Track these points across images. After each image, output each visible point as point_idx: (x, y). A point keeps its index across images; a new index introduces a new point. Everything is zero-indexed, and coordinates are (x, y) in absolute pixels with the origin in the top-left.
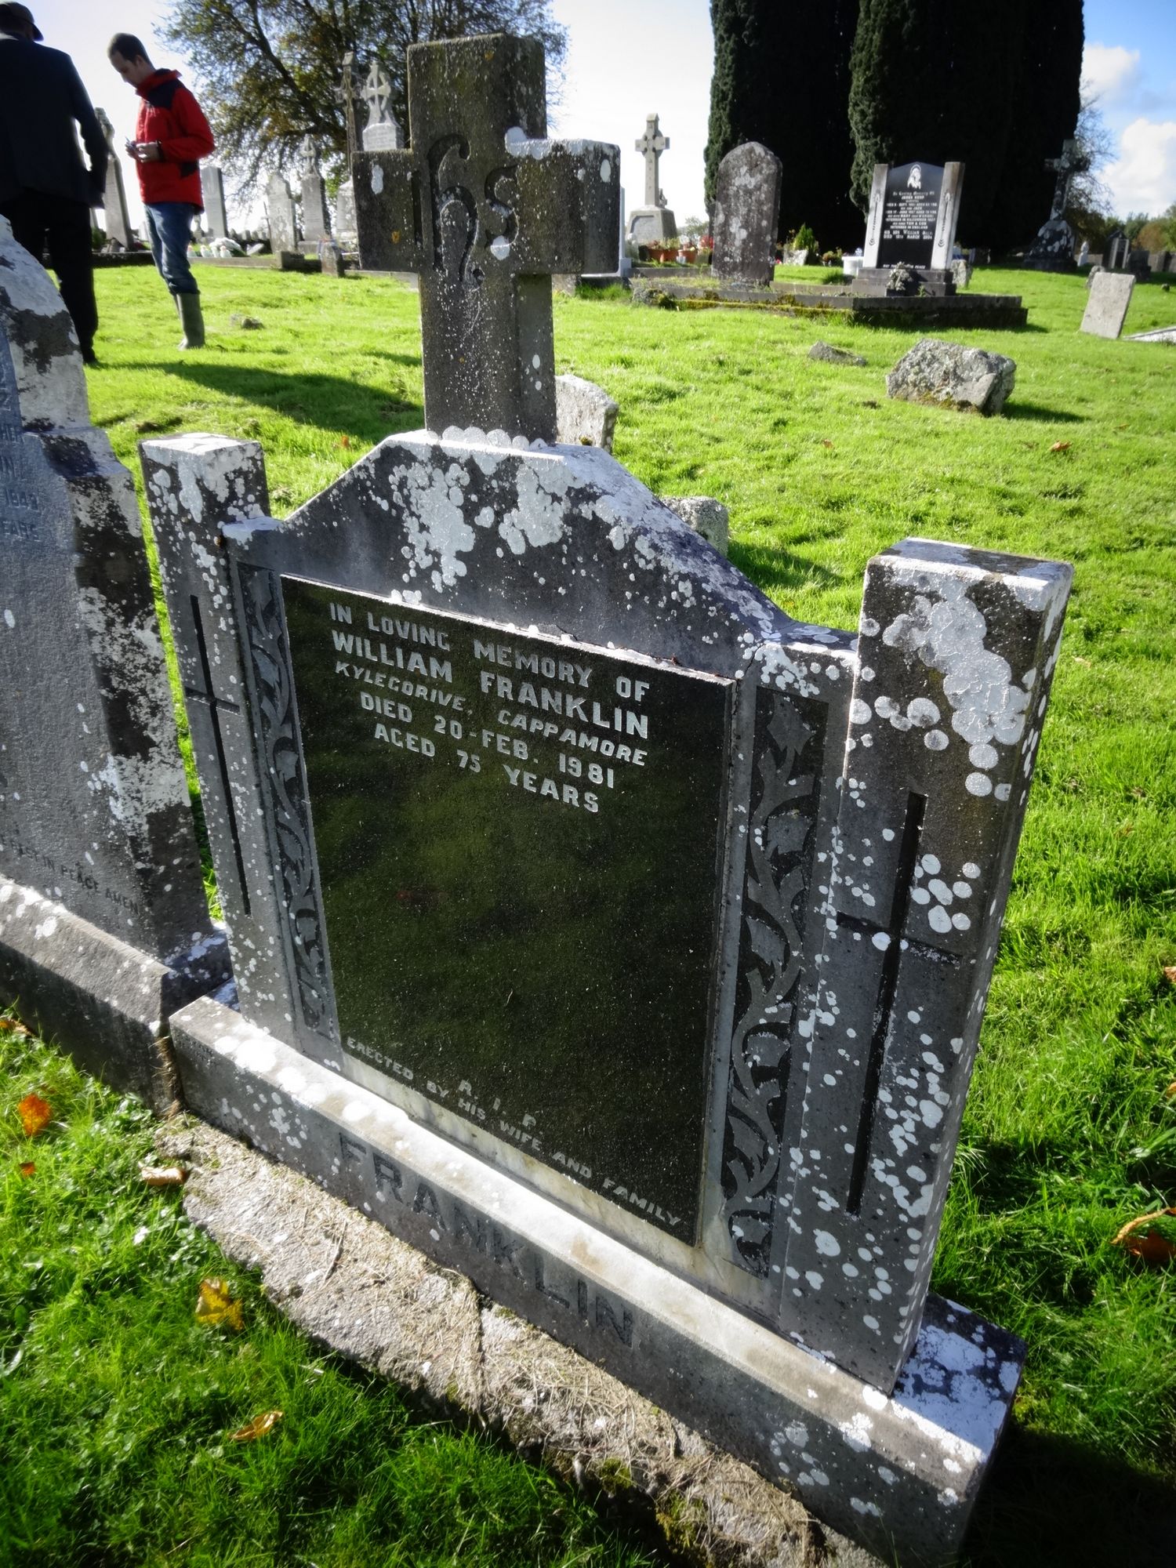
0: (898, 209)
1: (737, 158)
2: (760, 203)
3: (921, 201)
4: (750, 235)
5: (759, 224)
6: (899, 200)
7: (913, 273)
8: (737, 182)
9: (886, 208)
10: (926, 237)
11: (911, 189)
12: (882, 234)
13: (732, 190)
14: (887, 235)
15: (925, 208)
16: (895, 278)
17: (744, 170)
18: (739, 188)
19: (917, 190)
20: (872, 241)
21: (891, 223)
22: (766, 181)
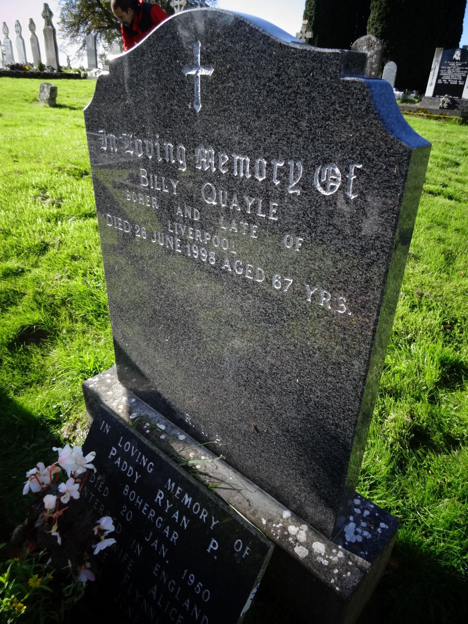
0: (447, 69)
1: (362, 42)
3: (459, 66)
5: (370, 74)
6: (447, 65)
7: (452, 100)
9: (440, 69)
10: (461, 83)
12: (437, 81)
14: (440, 82)
15: (461, 70)
16: (444, 102)
20: (431, 84)
21: (442, 76)
22: (376, 53)
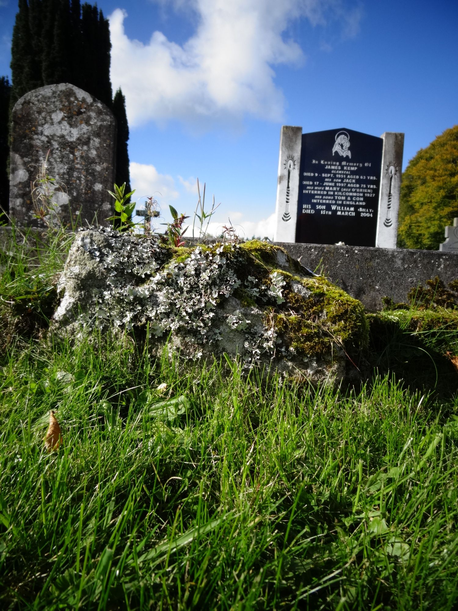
0: (322, 180)
1: (45, 99)
2: (88, 161)
3: (353, 173)
4: (74, 201)
5: (89, 187)
6: (321, 169)
8: (48, 130)
9: (302, 178)
10: (365, 214)
11: (338, 158)
12: (300, 208)
13: (38, 141)
14: (308, 210)
15: (358, 181)
17: (58, 116)
18: (51, 138)
19: (347, 159)
20: (286, 215)
21: (312, 196)
22: (97, 135)
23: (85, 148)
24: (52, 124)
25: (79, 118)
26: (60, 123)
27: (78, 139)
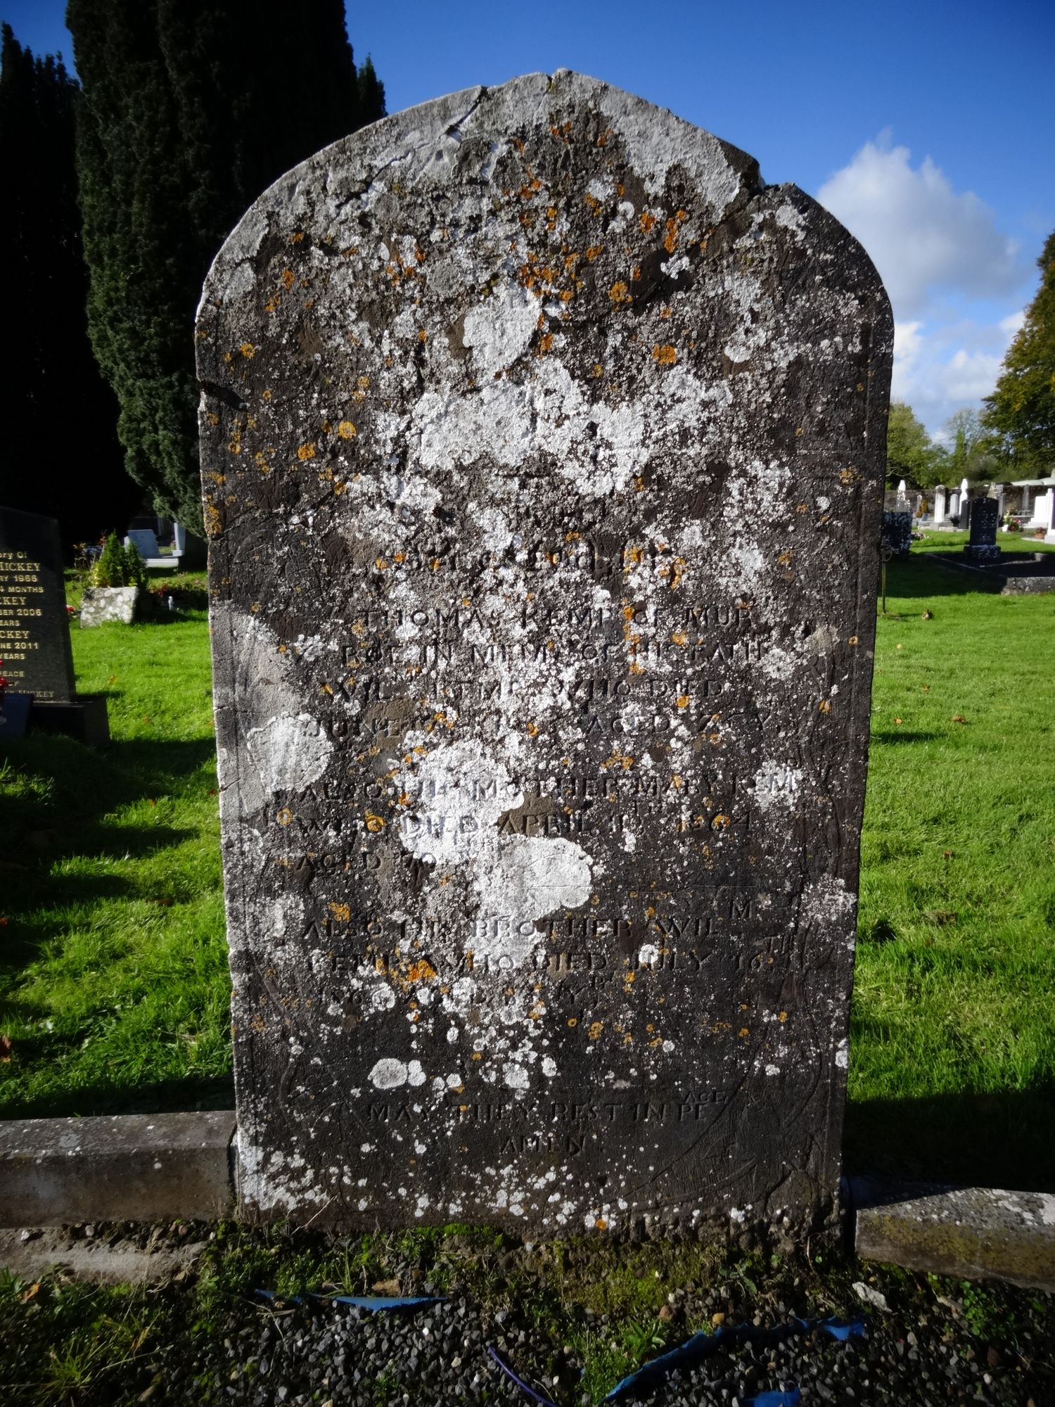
23: (693, 534)
24: (469, 385)
25: (649, 327)
26: (518, 370)
27: (647, 475)
